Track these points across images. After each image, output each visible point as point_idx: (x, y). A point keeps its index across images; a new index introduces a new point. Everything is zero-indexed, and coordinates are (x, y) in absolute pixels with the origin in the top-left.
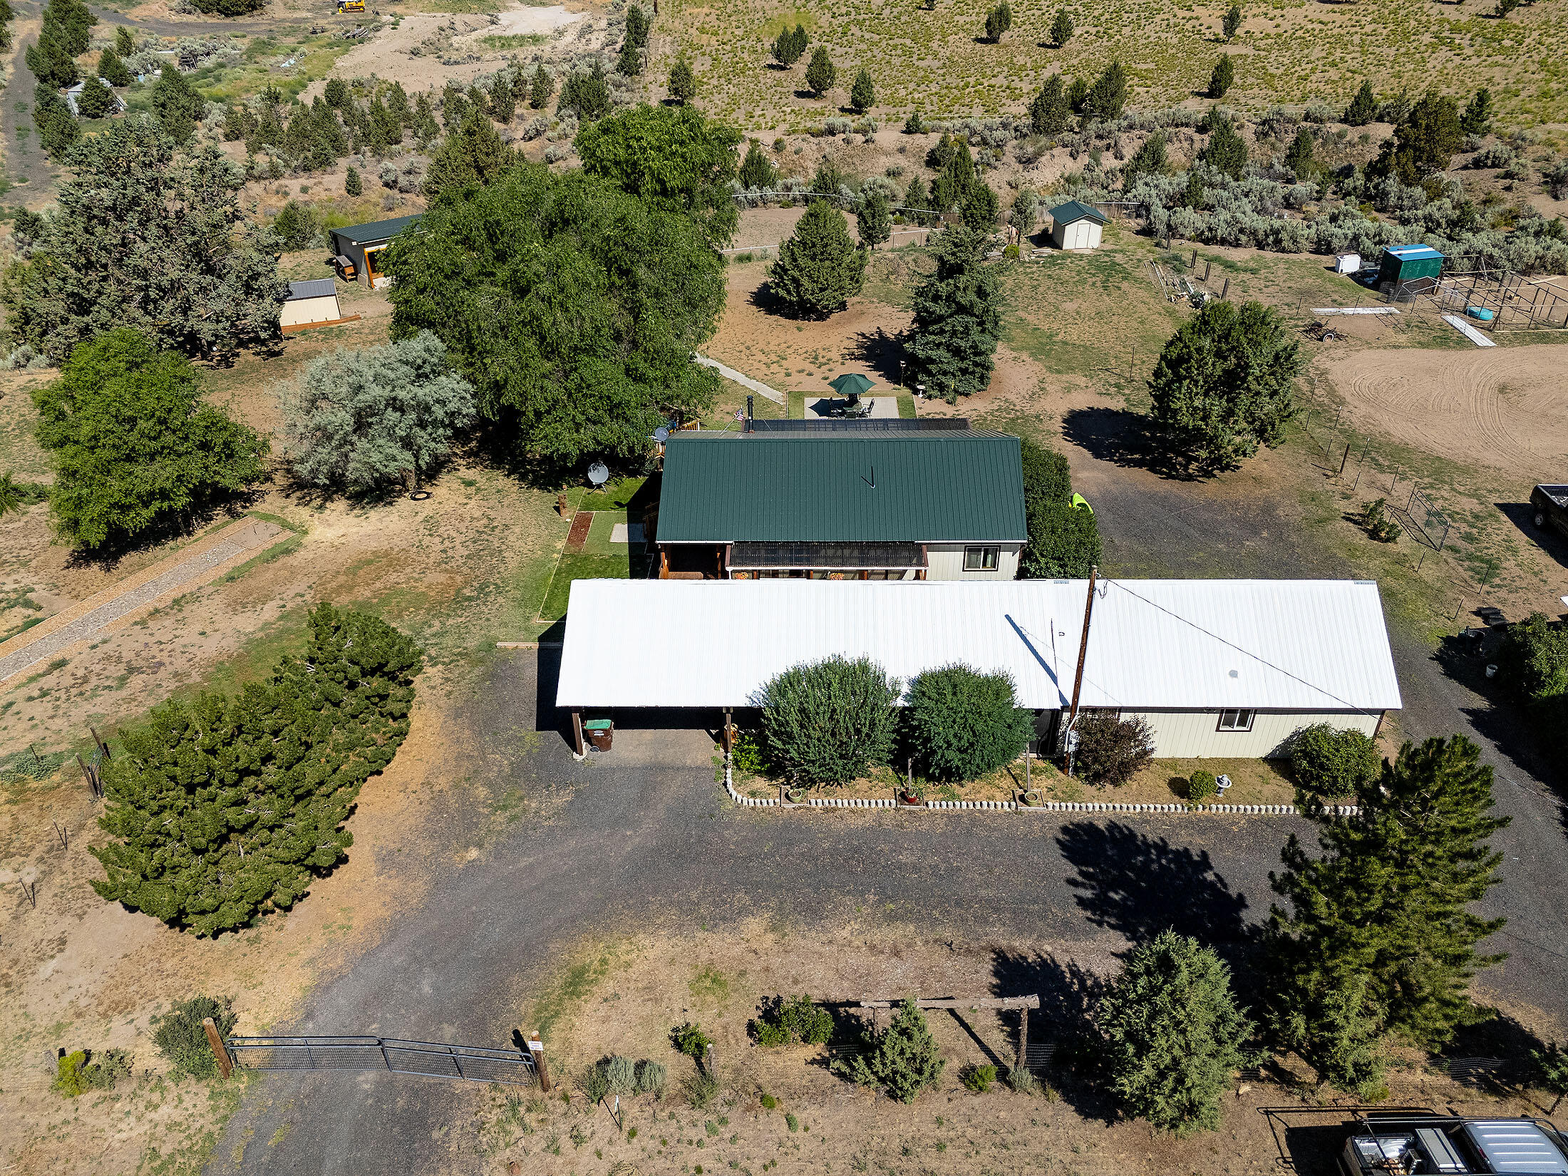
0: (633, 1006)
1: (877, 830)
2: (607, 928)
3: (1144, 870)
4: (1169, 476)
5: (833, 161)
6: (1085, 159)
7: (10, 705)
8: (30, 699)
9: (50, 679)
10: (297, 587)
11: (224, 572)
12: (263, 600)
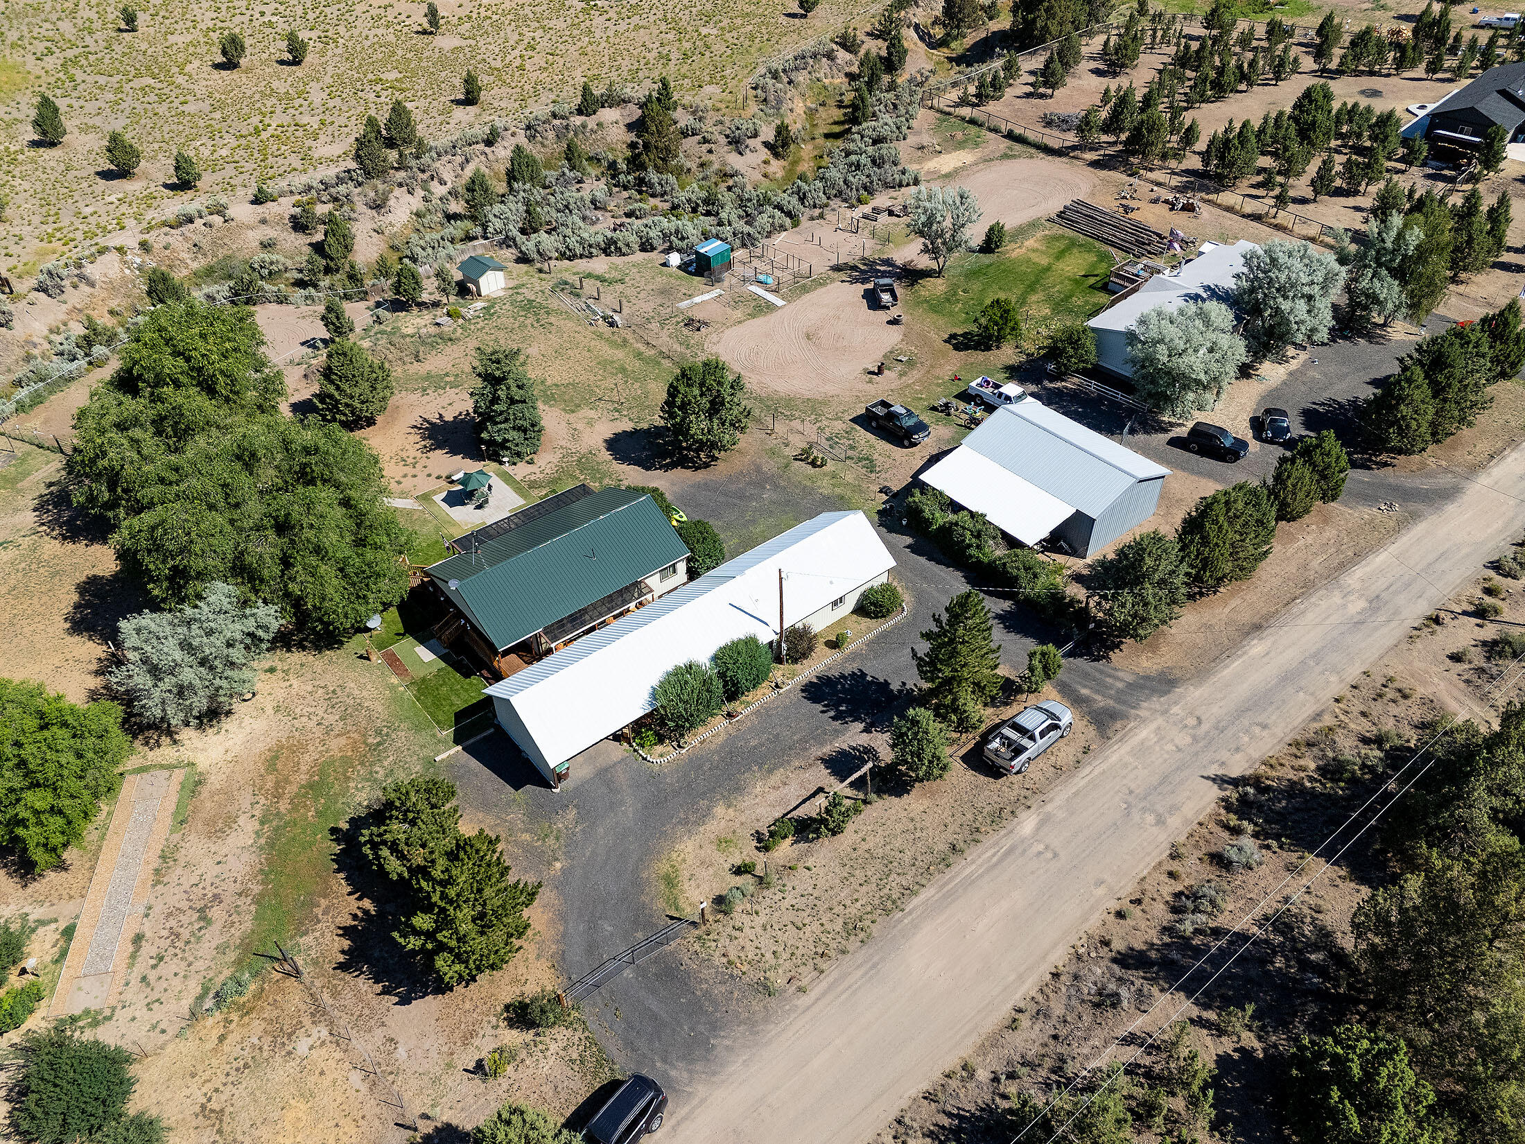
0: (704, 874)
1: (731, 740)
2: (658, 852)
3: (844, 691)
4: (697, 469)
5: (206, 247)
6: (420, 193)
7: (144, 979)
8: (154, 967)
9: (148, 949)
10: (245, 799)
11: (169, 821)
12: (231, 820)
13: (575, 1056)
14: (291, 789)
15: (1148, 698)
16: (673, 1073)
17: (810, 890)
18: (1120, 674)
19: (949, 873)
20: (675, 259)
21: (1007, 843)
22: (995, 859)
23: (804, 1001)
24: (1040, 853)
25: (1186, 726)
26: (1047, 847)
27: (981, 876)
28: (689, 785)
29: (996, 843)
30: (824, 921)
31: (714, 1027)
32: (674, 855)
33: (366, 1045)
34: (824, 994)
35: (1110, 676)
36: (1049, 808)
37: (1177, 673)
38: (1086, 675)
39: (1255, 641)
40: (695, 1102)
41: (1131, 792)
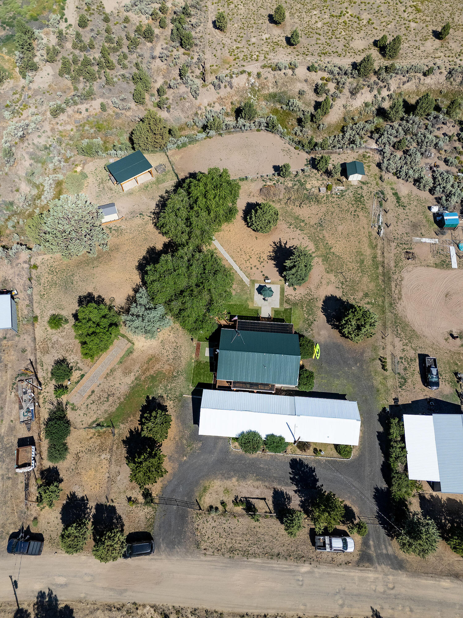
1: (257, 459)
2: (209, 478)
5: (279, 84)
6: (375, 92)
7: (88, 405)
8: (91, 404)
9: (93, 397)
10: (136, 368)
11: (118, 359)
12: (130, 372)
13: (148, 517)
14: (148, 374)
15: (387, 565)
16: (162, 545)
17: (233, 528)
18: (389, 548)
19: (270, 561)
20: (435, 209)
21: (293, 568)
22: (285, 569)
23: (203, 558)
24: (299, 580)
25: (387, 585)
26: (302, 581)
27: (277, 570)
28: (233, 464)
29: (290, 565)
30: (227, 541)
31: (179, 543)
32: (212, 482)
33: (114, 468)
34: (209, 561)
35: (385, 545)
36: (316, 570)
37: (408, 566)
38: (378, 538)
39: (448, 581)
40: (160, 558)
41: (344, 589)
